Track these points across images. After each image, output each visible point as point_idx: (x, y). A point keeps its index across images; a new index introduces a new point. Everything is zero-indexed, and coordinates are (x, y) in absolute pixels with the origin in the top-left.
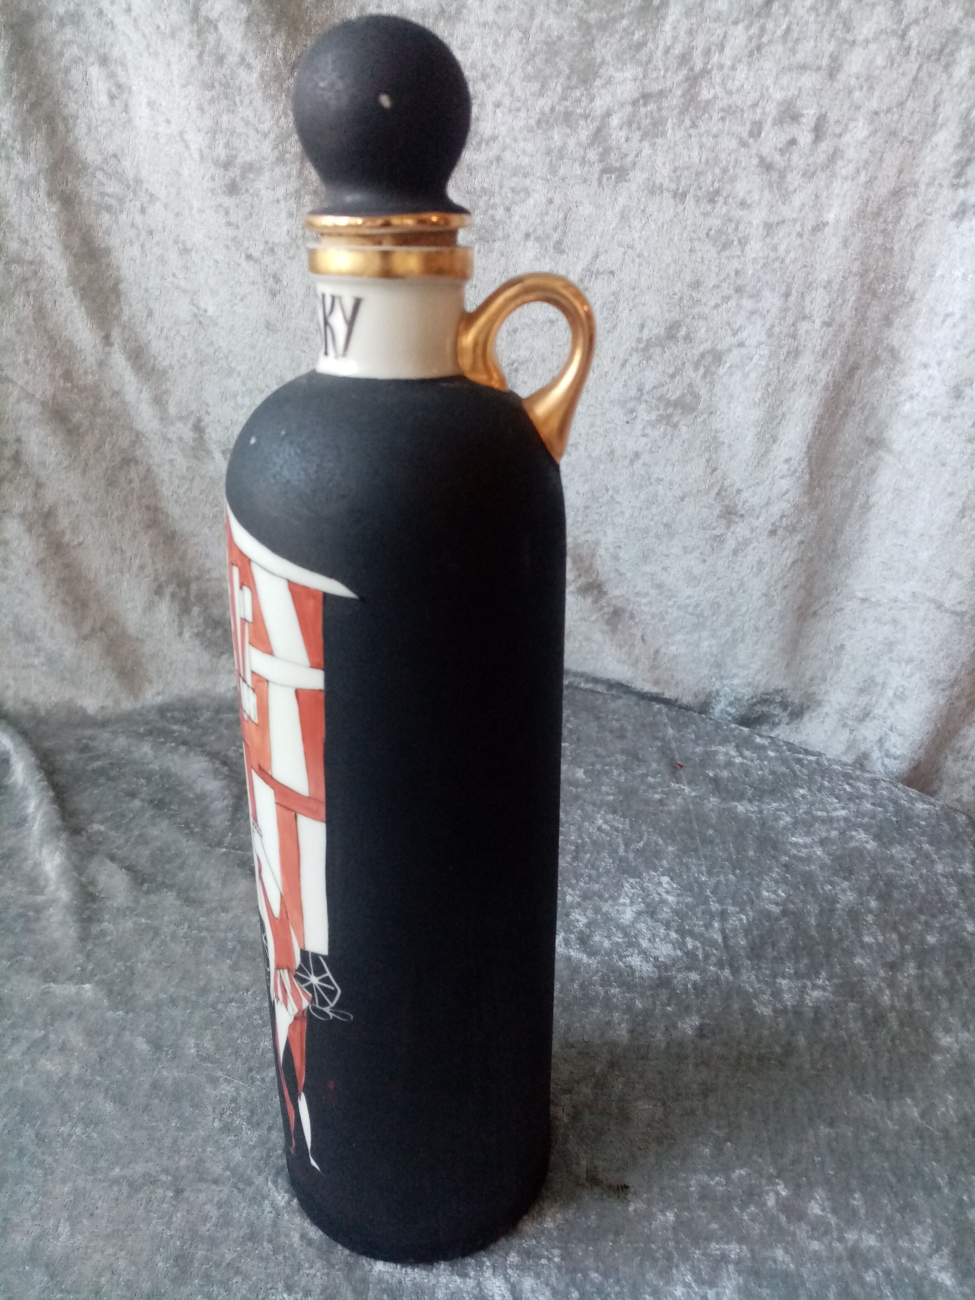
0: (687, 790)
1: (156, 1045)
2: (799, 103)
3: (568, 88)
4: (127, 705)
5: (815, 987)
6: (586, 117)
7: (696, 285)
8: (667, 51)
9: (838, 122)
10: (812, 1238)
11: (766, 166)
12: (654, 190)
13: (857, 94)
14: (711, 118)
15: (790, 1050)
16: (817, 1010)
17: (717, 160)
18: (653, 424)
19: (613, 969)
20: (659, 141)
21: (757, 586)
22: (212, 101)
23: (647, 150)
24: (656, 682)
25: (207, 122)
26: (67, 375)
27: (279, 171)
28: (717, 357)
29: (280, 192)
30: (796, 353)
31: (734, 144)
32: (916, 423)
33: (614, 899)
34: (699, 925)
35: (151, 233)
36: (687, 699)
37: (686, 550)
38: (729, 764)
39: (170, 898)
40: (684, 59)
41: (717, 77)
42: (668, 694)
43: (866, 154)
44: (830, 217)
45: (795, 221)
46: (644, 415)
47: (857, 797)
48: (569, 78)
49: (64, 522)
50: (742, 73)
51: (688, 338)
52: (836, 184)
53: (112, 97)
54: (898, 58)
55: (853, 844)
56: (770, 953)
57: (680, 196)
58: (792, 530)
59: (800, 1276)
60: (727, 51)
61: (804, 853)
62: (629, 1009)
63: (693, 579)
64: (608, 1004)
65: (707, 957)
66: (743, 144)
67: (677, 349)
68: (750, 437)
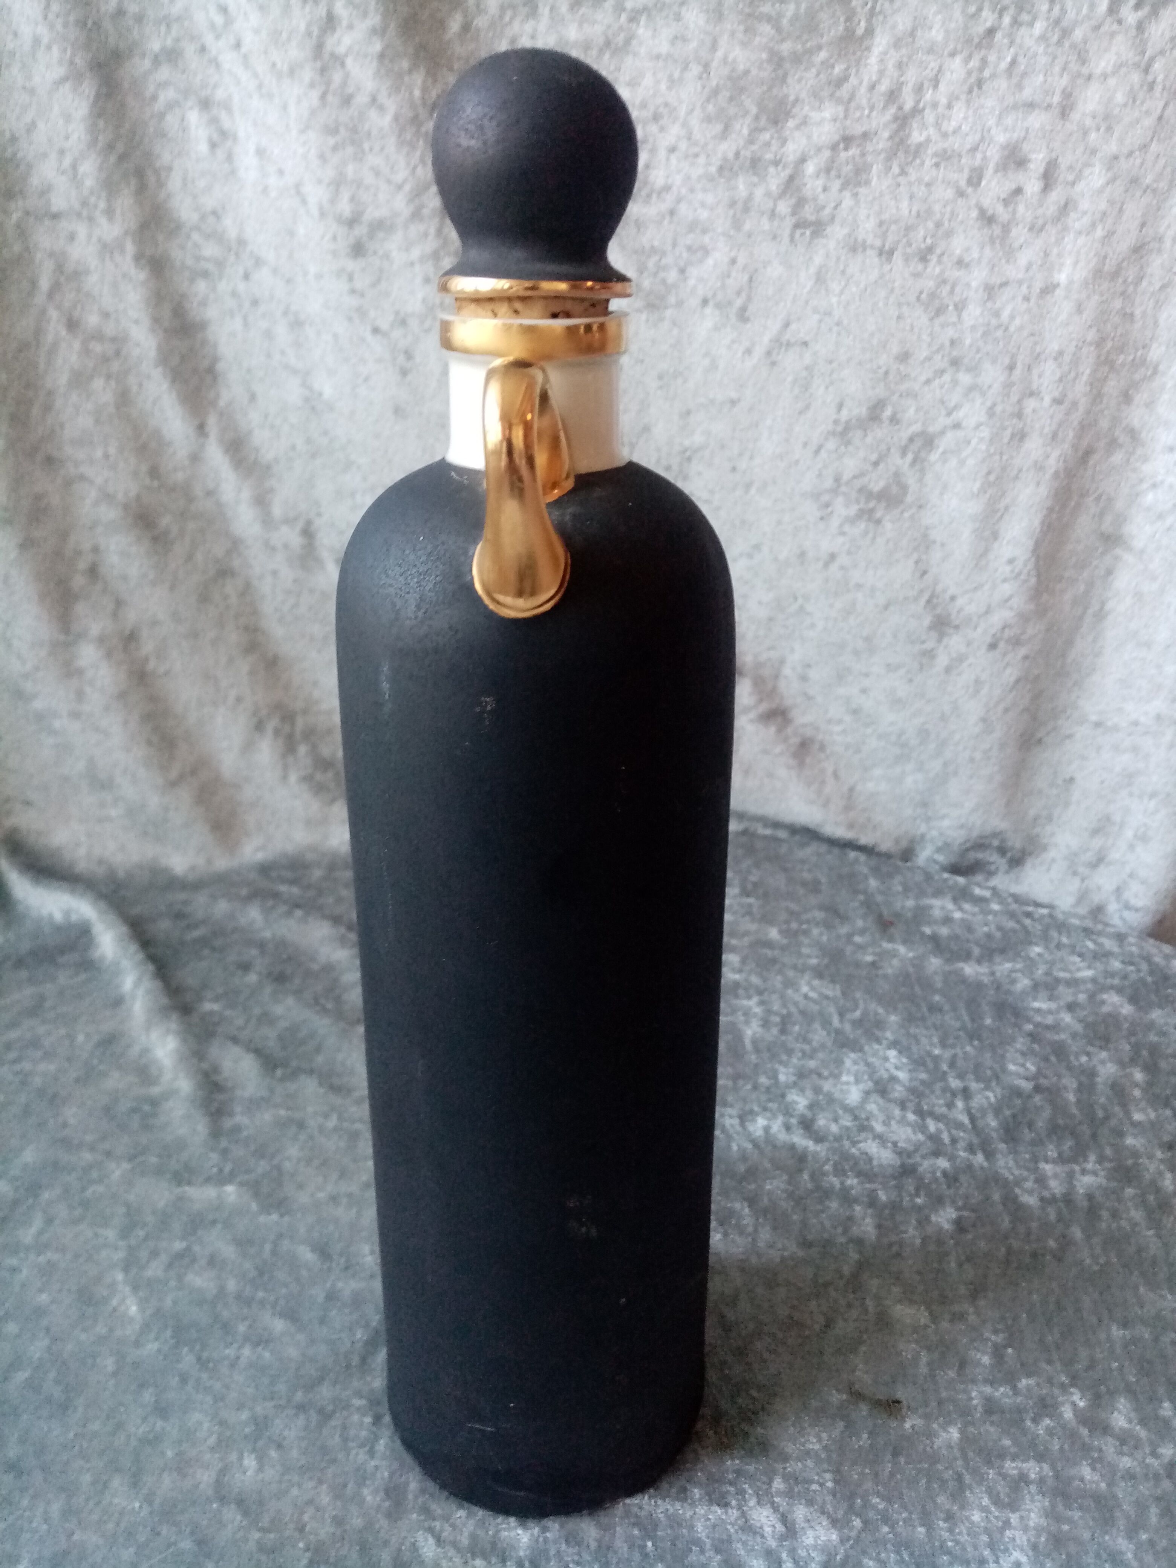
0: (902, 949)
1: (323, 1253)
2: (1026, 147)
3: (756, 130)
4: (222, 863)
5: (1084, 1172)
6: (776, 163)
7: (904, 357)
8: (872, 87)
9: (1071, 168)
10: (1121, 1453)
11: (987, 219)
12: (855, 247)
13: (1093, 136)
14: (922, 164)
15: (1066, 1242)
16: (1090, 1197)
17: (929, 212)
18: (852, 520)
19: (846, 1157)
20: (862, 190)
21: (973, 710)
22: (335, 148)
23: (848, 201)
24: (851, 826)
25: (329, 173)
26: (154, 472)
27: (415, 230)
28: (928, 441)
29: (416, 253)
30: (1021, 436)
31: (950, 193)
32: (1161, 516)
33: (837, 1077)
34: (939, 1104)
35: (255, 303)
36: (886, 846)
37: (890, 668)
38: (947, 920)
39: (309, 1086)
40: (892, 96)
41: (930, 116)
42: (864, 840)
43: (1103, 206)
44: (1062, 277)
45: (1020, 283)
46: (842, 509)
47: (1101, 955)
48: (757, 118)
49: (148, 647)
50: (959, 113)
51: (894, 420)
52: (1069, 239)
53: (213, 145)
54: (1141, 95)
55: (1105, 1009)
56: (1028, 1135)
57: (886, 254)
58: (1016, 642)
59: (1114, 1496)
60: (942, 87)
61: (1049, 1020)
62: (872, 1202)
63: (897, 703)
64: (846, 1198)
65: (954, 1141)
66: (961, 194)
67: (879, 432)
68: (966, 534)
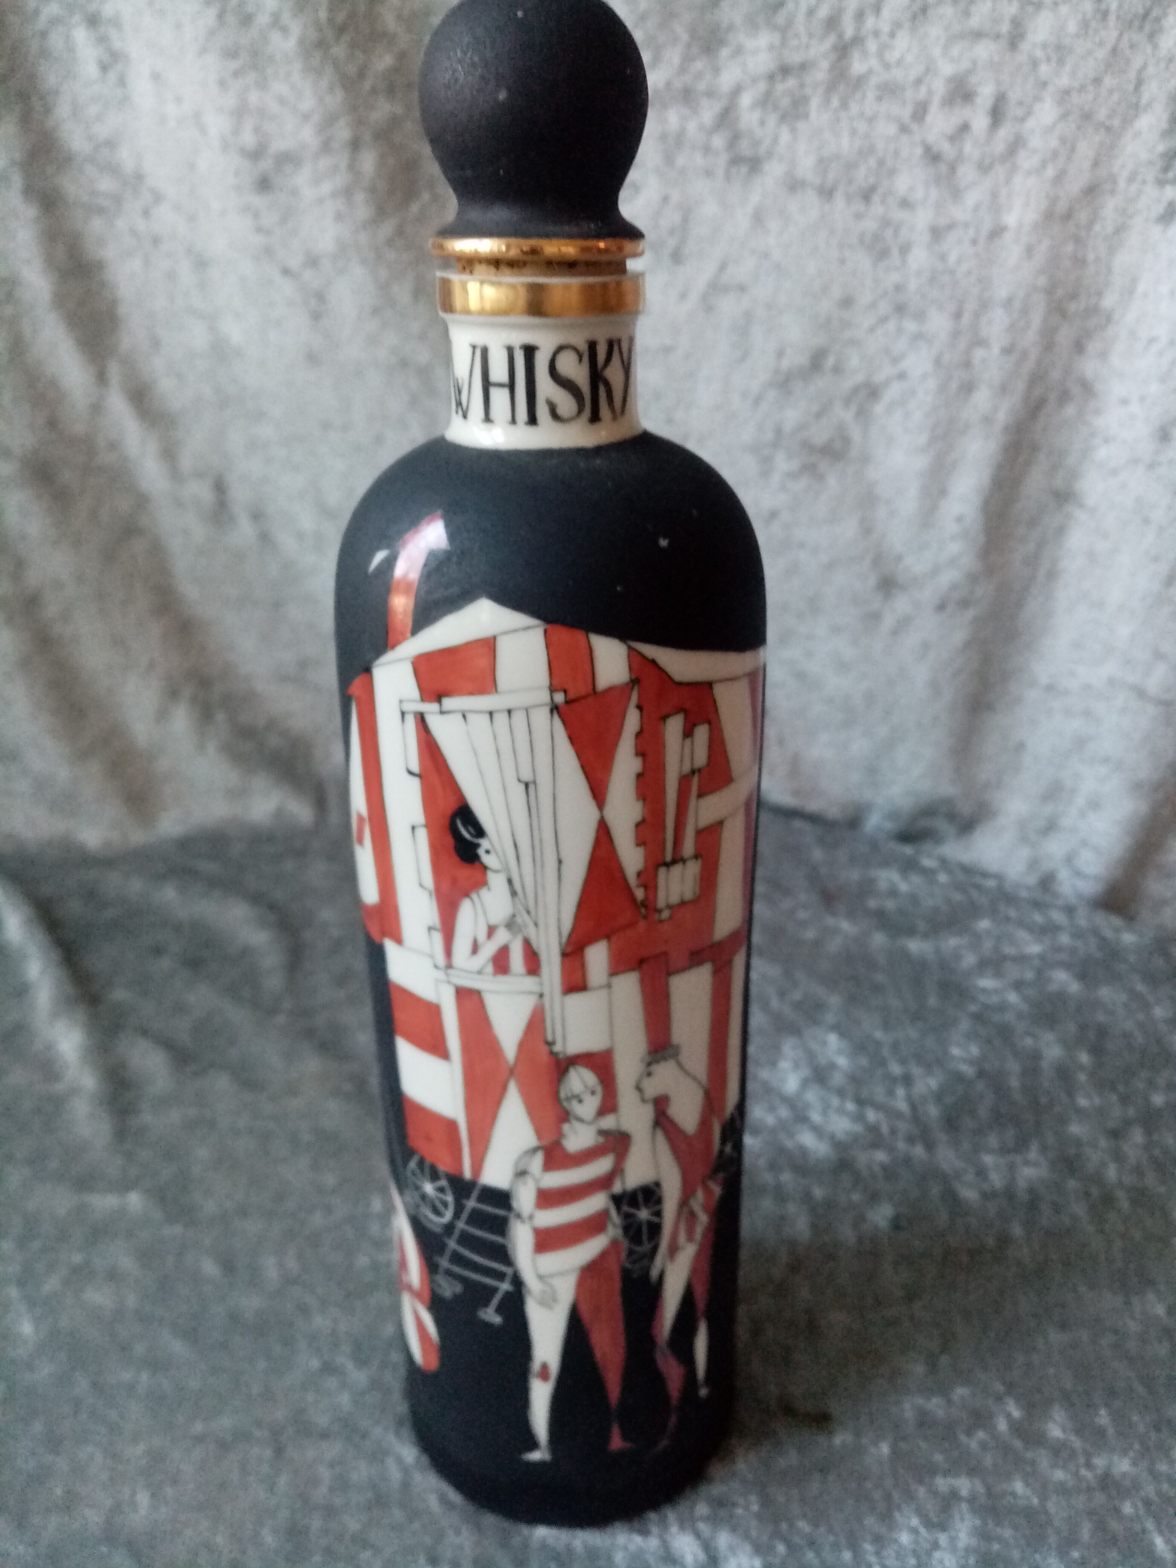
0: (846, 926)
1: (228, 1266)
2: (973, 80)
3: (687, 59)
4: (138, 837)
5: (1027, 1163)
6: (710, 94)
7: (847, 303)
8: (811, 12)
9: (1020, 102)
11: (933, 157)
12: (794, 185)
13: (1044, 68)
14: (864, 96)
15: (1004, 1240)
16: (1031, 1190)
17: (872, 150)
18: (794, 476)
19: (781, 1150)
20: (801, 125)
21: (921, 673)
22: (236, 74)
23: (785, 136)
25: (230, 101)
26: (52, 423)
27: (325, 163)
28: (872, 392)
29: (326, 188)
30: (968, 388)
31: (892, 130)
32: (1113, 473)
33: (773, 1064)
34: (879, 1092)
35: (156, 241)
36: (832, 813)
37: (834, 630)
38: (893, 893)
39: (222, 1082)
40: (832, 23)
41: (872, 46)
42: (810, 808)
43: (1054, 143)
44: (1011, 219)
45: (966, 225)
46: (783, 464)
47: (1050, 929)
48: (688, 46)
49: (52, 610)
50: (902, 42)
51: (837, 369)
52: (1018, 180)
53: (104, 68)
54: (1093, 24)
55: (1052, 988)
56: (968, 1123)
57: (827, 193)
58: (965, 603)
60: (886, 13)
61: (994, 999)
62: (807, 1197)
63: (842, 666)
64: (780, 1195)
65: (893, 1132)
66: (904, 129)
67: (821, 382)
68: (913, 491)
